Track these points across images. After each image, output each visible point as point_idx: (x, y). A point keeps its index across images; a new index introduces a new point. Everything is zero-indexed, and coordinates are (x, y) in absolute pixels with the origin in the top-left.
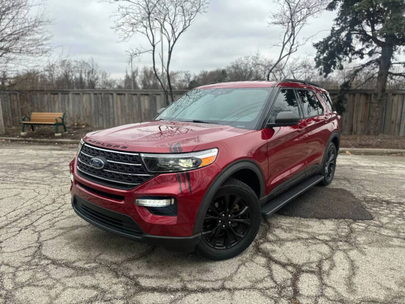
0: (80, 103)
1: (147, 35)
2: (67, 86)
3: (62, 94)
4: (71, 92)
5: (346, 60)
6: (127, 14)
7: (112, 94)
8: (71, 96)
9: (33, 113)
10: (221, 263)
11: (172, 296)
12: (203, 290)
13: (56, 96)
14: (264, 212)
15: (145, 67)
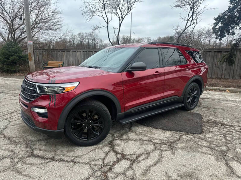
0: (76, 56)
1: (103, 18)
2: (81, 47)
3: (67, 51)
4: (72, 51)
5: (236, 29)
6: (89, 6)
7: (92, 52)
8: (71, 52)
9: (49, 62)
10: (84, 148)
11: (43, 161)
12: (62, 160)
13: (64, 52)
14: (121, 122)
15: (123, 36)
